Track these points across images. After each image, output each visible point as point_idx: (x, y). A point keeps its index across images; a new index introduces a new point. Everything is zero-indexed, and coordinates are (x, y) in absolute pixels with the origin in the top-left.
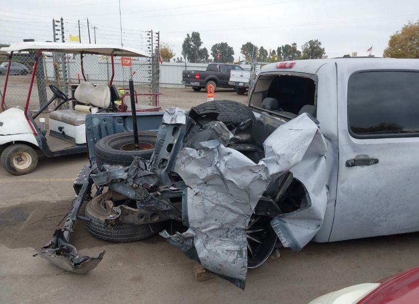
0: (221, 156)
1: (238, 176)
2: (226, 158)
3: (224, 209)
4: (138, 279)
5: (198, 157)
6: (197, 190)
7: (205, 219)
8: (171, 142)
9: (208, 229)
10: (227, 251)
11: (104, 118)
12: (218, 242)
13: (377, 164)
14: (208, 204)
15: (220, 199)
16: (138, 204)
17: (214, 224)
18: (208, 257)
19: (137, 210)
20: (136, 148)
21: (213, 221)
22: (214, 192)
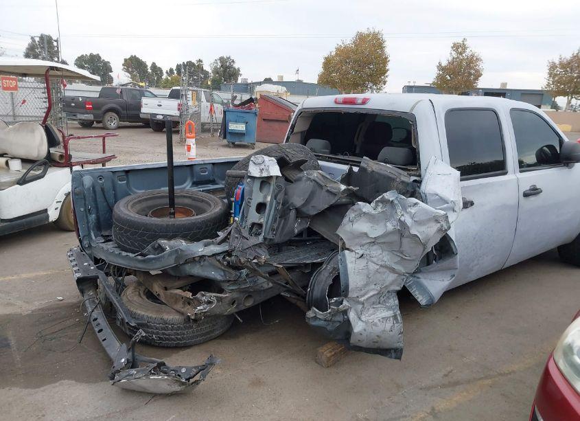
0: (404, 208)
1: (423, 229)
2: (413, 210)
3: (385, 270)
4: (257, 383)
5: (373, 212)
6: (361, 252)
7: (367, 284)
8: (261, 200)
9: (366, 297)
10: (383, 318)
11: (99, 174)
12: (371, 311)
13: (473, 207)
14: (373, 267)
15: (385, 259)
16: (225, 286)
17: (374, 289)
18: (365, 330)
19: (227, 295)
20: (171, 214)
21: (373, 286)
22: (380, 252)
